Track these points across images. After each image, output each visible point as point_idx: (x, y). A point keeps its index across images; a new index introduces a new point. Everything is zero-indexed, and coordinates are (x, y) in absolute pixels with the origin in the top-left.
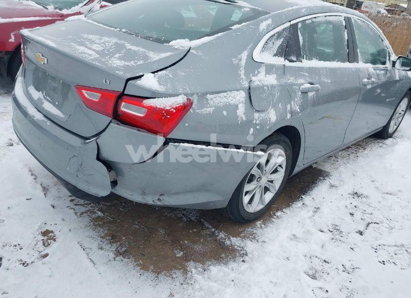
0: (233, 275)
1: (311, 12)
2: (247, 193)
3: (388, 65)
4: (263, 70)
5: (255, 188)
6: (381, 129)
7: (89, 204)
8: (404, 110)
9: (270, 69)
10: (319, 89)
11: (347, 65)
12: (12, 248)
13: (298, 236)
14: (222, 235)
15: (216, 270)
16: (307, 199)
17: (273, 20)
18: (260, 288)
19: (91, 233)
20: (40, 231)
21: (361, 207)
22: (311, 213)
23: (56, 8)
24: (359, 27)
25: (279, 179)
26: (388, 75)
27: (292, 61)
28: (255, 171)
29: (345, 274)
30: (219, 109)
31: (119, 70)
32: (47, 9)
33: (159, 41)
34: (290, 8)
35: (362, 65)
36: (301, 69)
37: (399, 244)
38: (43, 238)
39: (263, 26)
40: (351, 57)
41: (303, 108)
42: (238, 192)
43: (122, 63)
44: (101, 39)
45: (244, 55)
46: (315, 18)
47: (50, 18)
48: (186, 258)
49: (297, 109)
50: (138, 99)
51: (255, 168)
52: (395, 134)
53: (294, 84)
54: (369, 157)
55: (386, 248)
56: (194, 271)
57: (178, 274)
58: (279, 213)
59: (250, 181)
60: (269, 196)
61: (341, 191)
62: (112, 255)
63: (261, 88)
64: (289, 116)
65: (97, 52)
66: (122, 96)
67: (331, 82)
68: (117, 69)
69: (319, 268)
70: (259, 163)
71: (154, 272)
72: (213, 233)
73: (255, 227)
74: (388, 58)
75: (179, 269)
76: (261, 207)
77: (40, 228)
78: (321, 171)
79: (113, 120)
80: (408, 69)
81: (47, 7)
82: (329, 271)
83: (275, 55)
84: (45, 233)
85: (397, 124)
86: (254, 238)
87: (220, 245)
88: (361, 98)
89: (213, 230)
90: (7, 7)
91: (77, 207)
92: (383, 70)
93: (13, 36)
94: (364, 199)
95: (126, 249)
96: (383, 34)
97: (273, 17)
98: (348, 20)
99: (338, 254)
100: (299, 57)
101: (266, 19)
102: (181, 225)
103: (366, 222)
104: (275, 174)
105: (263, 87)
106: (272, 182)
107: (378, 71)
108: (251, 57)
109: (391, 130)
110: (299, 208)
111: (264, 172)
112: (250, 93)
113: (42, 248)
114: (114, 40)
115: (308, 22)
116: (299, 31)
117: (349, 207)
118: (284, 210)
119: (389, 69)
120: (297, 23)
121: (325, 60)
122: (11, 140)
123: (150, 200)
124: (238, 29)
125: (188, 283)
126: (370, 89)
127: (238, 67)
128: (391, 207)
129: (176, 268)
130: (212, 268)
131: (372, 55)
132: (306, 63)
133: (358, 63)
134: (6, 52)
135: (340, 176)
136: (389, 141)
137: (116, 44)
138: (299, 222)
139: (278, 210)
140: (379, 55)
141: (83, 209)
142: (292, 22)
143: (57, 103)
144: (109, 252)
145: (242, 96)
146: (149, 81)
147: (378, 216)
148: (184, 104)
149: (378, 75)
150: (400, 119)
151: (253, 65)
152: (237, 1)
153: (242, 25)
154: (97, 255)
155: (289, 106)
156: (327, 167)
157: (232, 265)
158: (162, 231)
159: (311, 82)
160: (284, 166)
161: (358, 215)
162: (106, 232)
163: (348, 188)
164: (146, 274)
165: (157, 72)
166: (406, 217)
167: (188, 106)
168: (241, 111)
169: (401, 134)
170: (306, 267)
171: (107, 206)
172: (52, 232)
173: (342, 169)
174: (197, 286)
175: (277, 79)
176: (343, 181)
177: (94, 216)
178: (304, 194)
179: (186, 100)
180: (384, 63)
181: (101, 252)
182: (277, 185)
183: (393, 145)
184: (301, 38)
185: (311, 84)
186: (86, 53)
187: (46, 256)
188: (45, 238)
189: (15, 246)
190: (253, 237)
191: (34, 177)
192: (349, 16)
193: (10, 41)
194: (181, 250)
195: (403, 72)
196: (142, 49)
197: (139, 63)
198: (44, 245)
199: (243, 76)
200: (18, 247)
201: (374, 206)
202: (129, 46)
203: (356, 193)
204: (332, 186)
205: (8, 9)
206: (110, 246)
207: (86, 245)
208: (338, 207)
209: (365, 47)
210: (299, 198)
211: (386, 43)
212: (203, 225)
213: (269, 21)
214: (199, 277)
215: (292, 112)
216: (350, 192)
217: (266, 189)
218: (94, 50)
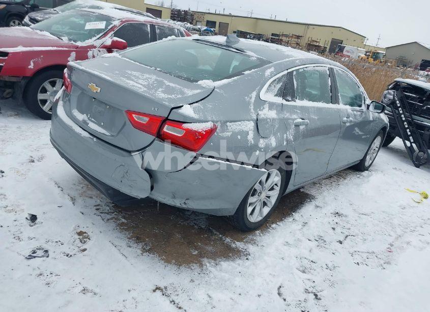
0: (239, 269)
1: (304, 63)
2: (250, 204)
3: (364, 107)
4: (267, 106)
5: (256, 201)
6: (358, 162)
7: (113, 213)
8: (378, 147)
9: (272, 106)
10: (308, 124)
11: (331, 106)
12: (54, 244)
13: (289, 243)
14: (228, 240)
15: (225, 264)
16: (296, 215)
17: (275, 69)
18: (262, 278)
19: (119, 235)
20: (75, 232)
21: (341, 224)
22: (300, 226)
23: (70, 40)
24: (340, 75)
25: (275, 195)
26: (364, 116)
27: (289, 101)
28: (257, 186)
29: (328, 270)
30: (235, 134)
31: (165, 101)
32: (62, 40)
33: (188, 80)
34: (287, 59)
35: (341, 106)
36: (295, 107)
37: (370, 251)
38: (79, 237)
39: (268, 72)
40: (334, 100)
41: (295, 138)
42: (244, 203)
43: (166, 96)
44: (143, 76)
45: (254, 94)
46: (306, 67)
47: (67, 49)
48: (201, 255)
49: (291, 138)
50: (178, 123)
51: (258, 184)
52: (371, 168)
53: (290, 119)
54: (348, 185)
55: (360, 254)
56: (208, 264)
57: (195, 266)
58: (274, 226)
59: (253, 195)
60: (266, 210)
61: (324, 211)
62: (139, 252)
63: (265, 120)
64: (285, 143)
65: (144, 86)
66: (166, 120)
67: (318, 119)
68: (163, 99)
69: (308, 266)
70: (261, 181)
71: (176, 265)
72: (221, 239)
73: (255, 235)
74: (363, 102)
75: (196, 263)
76: (260, 218)
77: (75, 230)
78: (307, 194)
79: (157, 138)
80: (380, 111)
81: (62, 38)
82: (315, 268)
83: (276, 95)
84: (80, 233)
85: (372, 159)
86: (255, 243)
87: (227, 247)
88: (341, 135)
89: (221, 236)
90: (25, 36)
91: (102, 215)
92: (359, 111)
93: (32, 63)
94: (343, 218)
95: (149, 247)
96: (359, 82)
97: (275, 66)
98: (331, 70)
99: (322, 256)
100: (294, 98)
101: (270, 68)
102: (193, 231)
103: (345, 235)
104: (272, 191)
105: (267, 119)
106: (269, 197)
107: (355, 112)
108: (258, 96)
109: (367, 164)
110: (290, 222)
111: (264, 188)
112: (257, 124)
113: (80, 244)
114: (154, 77)
115: (300, 70)
116: (294, 77)
117: (331, 223)
118: (278, 223)
119: (364, 110)
120: (293, 71)
121: (313, 101)
122: (31, 157)
123: (177, 203)
124: (249, 75)
125: (204, 273)
126: (349, 126)
127: (249, 103)
128: (365, 224)
129: (193, 262)
130: (222, 263)
131: (351, 98)
132: (299, 103)
133: (339, 104)
134: (23, 77)
135: (324, 199)
136: (365, 173)
137: (156, 80)
138: (291, 232)
139: (273, 223)
140: (356, 99)
141: (109, 217)
142: (289, 71)
143: (102, 124)
144: (137, 249)
145: (251, 125)
146: (187, 111)
147: (354, 231)
148: (211, 129)
149: (355, 115)
150: (375, 155)
151: (260, 103)
152: (245, 51)
153: (251, 71)
154: (127, 251)
155: (285, 135)
156: (312, 192)
157: (239, 261)
158: (178, 236)
159: (302, 117)
160: (279, 185)
161: (338, 230)
162: (131, 234)
163: (331, 208)
164: (170, 266)
165: (192, 104)
166: (377, 232)
167: (214, 129)
168: (251, 136)
169: (376, 168)
170: (297, 265)
171: (128, 215)
172: (85, 233)
173: (325, 193)
174: (212, 275)
175: (277, 114)
176: (326, 203)
177: (118, 222)
178: (294, 212)
179: (213, 125)
180: (360, 106)
181: (130, 249)
182: (273, 200)
183: (369, 176)
184: (295, 83)
185: (303, 119)
186: (136, 86)
187: (84, 250)
188: (81, 237)
189: (57, 242)
190: (253, 242)
191: (60, 189)
192: (332, 67)
193: (30, 67)
194: (196, 249)
195: (377, 114)
196: (178, 86)
197: (178, 97)
198: (81, 241)
199: (252, 110)
200: (59, 243)
201: (351, 223)
202: (167, 83)
203: (337, 213)
204: (317, 207)
205: (27, 38)
206: (137, 245)
207: (116, 243)
208: (323, 223)
209: (345, 92)
210: (289, 215)
211: (362, 89)
212: (212, 232)
213: (272, 69)
214: (213, 269)
215: (287, 141)
216: (332, 211)
217: (265, 204)
218: (141, 84)
